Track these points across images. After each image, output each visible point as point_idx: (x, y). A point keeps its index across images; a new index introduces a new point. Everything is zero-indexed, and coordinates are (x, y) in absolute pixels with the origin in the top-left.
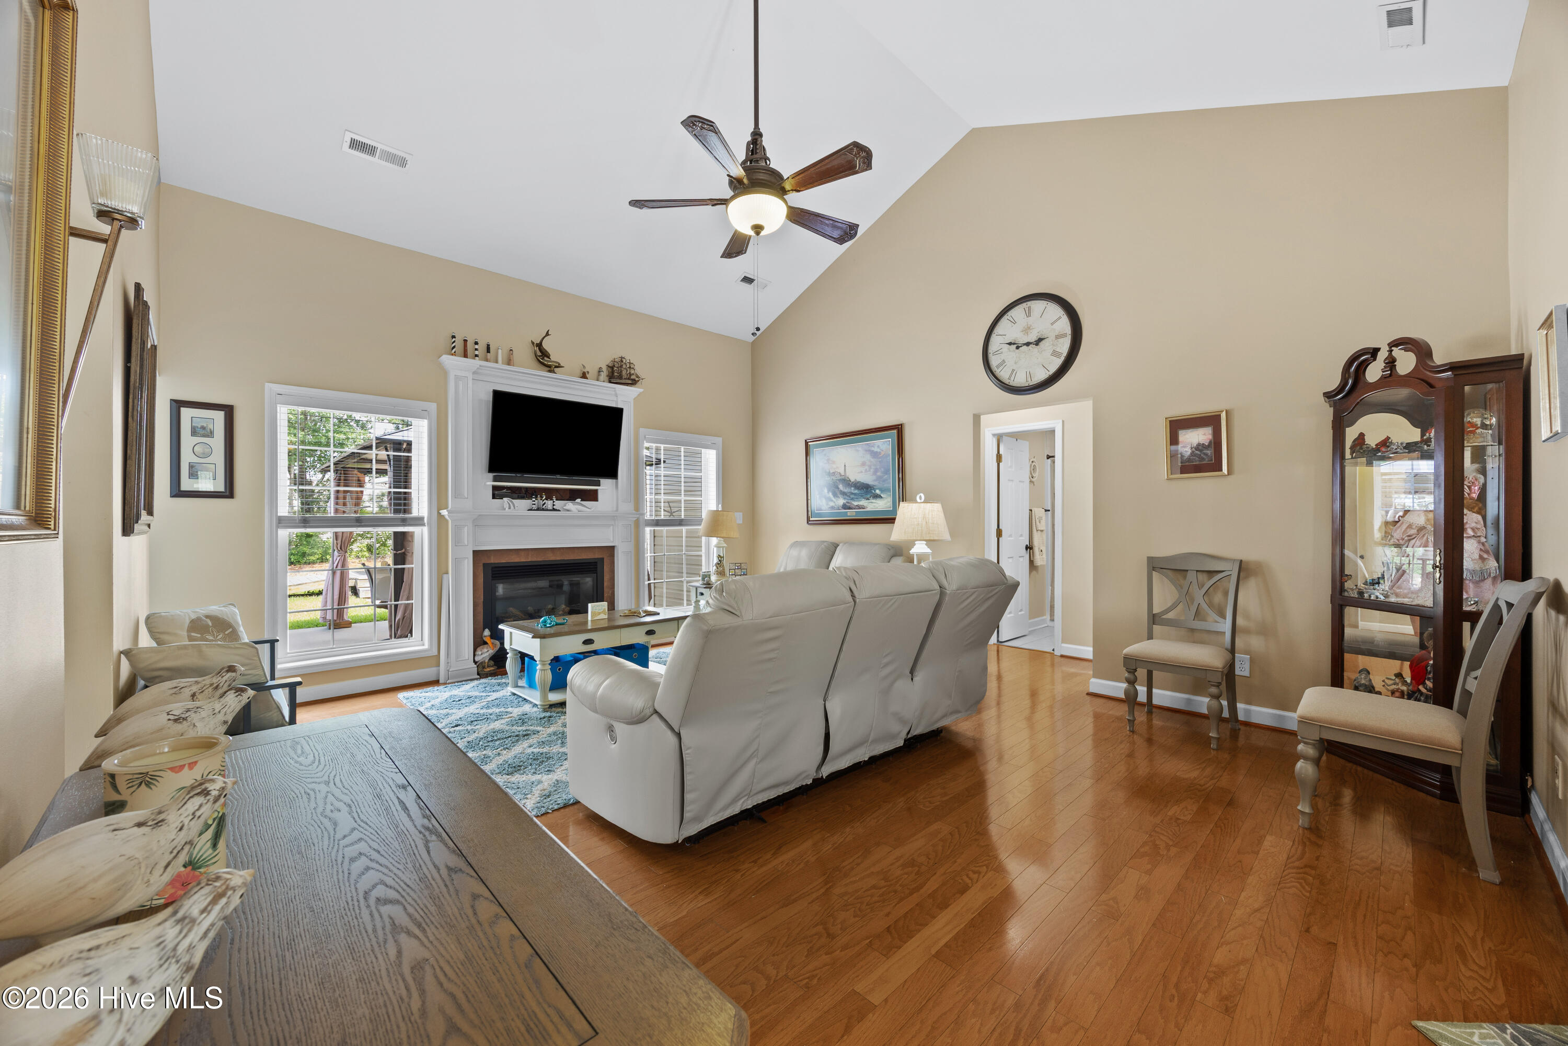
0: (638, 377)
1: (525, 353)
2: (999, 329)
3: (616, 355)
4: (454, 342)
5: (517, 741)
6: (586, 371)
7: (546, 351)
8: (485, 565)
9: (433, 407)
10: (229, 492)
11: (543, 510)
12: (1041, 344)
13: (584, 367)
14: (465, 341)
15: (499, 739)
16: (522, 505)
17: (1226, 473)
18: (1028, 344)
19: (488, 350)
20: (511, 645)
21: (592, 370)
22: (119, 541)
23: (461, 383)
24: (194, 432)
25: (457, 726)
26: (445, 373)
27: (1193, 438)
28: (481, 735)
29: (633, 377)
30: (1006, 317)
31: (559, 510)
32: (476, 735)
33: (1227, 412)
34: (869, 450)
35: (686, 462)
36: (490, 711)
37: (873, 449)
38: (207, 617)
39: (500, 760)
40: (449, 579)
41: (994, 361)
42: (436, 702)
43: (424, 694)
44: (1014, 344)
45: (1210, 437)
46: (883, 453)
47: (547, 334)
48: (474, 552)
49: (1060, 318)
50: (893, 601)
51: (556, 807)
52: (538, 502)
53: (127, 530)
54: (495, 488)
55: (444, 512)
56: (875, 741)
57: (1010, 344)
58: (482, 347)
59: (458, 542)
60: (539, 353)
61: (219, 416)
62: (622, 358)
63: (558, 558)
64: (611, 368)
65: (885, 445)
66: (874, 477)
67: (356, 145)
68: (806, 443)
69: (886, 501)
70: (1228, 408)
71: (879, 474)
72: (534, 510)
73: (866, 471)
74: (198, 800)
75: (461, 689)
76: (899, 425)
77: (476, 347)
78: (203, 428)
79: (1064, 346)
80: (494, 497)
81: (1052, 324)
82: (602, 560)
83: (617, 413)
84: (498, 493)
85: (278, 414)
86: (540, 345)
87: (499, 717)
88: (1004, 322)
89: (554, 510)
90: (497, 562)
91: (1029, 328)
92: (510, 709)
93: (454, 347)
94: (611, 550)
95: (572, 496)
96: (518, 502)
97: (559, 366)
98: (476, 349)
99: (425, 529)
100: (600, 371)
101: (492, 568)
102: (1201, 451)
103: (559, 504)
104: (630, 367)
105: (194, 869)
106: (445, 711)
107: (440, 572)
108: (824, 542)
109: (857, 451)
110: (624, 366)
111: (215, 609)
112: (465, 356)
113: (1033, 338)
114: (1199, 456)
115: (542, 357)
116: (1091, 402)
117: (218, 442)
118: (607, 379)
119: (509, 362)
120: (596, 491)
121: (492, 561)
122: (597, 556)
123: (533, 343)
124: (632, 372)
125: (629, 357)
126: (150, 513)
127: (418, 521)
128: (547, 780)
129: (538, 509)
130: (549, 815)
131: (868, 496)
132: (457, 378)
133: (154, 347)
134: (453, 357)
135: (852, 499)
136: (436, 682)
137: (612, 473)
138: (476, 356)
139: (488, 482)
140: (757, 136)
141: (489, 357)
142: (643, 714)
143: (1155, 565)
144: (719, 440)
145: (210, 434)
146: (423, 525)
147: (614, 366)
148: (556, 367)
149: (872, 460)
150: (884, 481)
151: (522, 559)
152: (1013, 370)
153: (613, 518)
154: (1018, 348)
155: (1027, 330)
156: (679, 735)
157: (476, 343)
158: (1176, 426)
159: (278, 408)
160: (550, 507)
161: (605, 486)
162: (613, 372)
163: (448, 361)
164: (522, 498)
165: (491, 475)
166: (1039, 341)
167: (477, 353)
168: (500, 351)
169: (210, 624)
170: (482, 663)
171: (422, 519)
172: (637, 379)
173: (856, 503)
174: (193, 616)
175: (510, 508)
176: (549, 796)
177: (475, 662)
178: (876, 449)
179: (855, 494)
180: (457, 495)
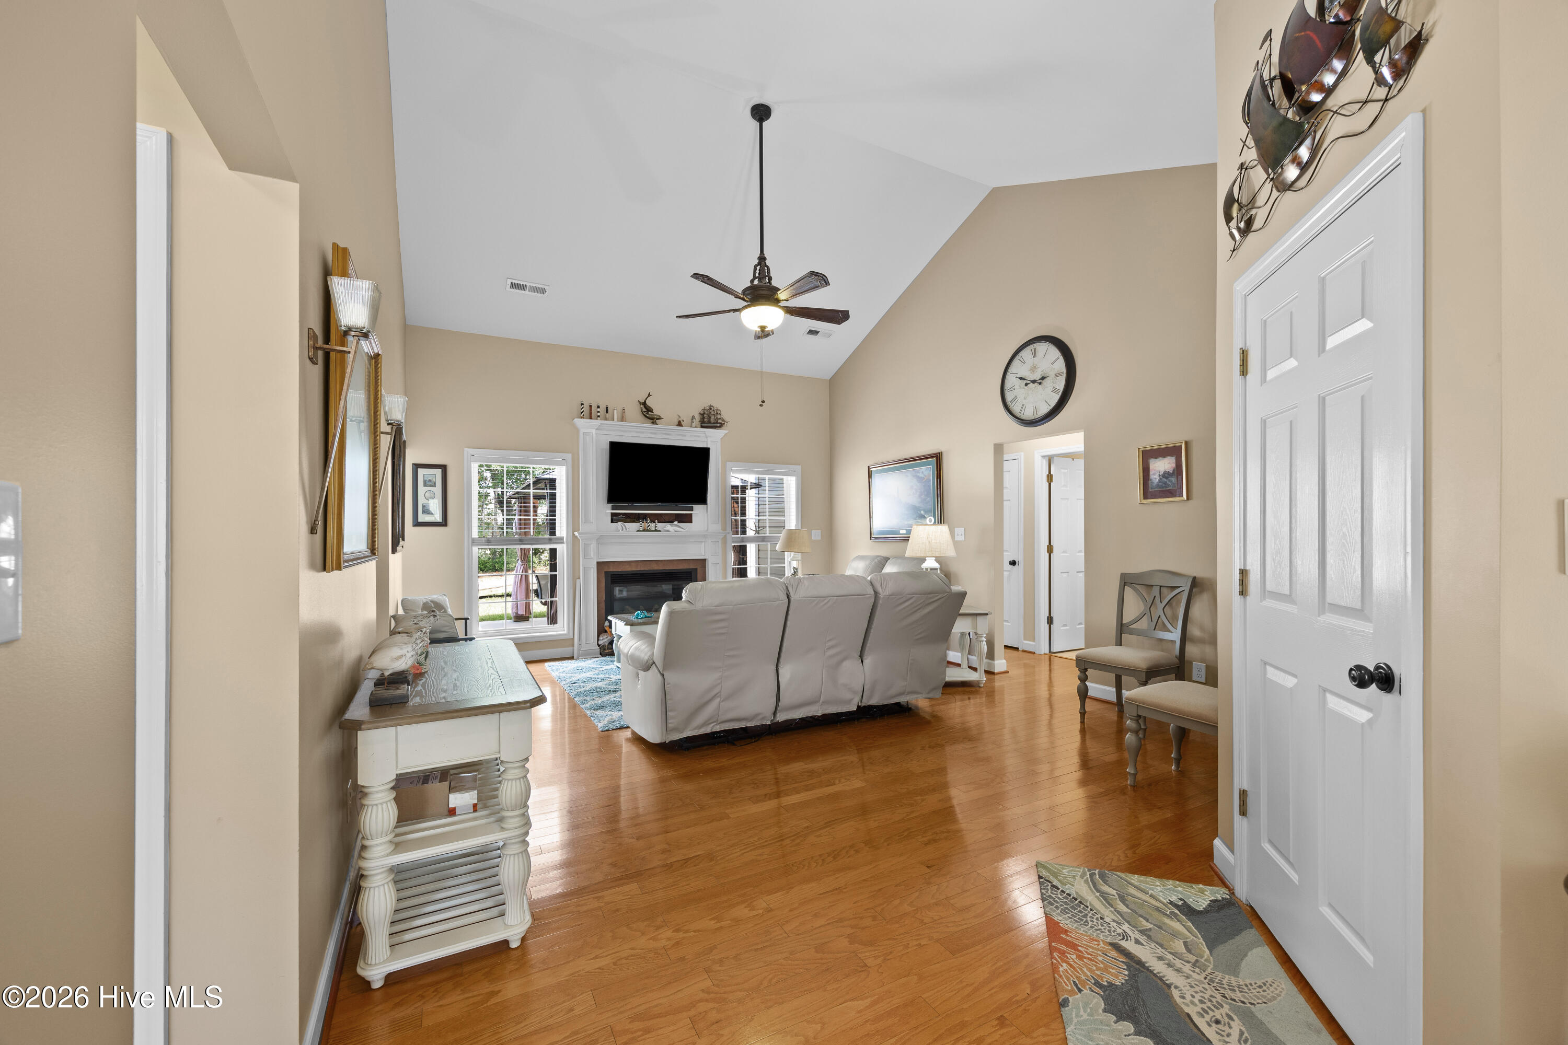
0: (724, 421)
1: (634, 411)
2: (1012, 369)
3: (706, 405)
4: (583, 408)
5: (608, 694)
6: (680, 420)
7: (650, 407)
8: (606, 573)
9: (569, 456)
10: (444, 523)
11: (648, 531)
12: (1044, 382)
13: (679, 416)
14: (591, 406)
15: (597, 692)
16: (633, 527)
17: (1185, 498)
18: (1034, 382)
19: (607, 412)
20: (616, 631)
21: (686, 419)
22: (391, 555)
23: (588, 437)
24: (425, 485)
25: (574, 683)
26: (577, 431)
27: (1161, 466)
28: (587, 689)
29: (719, 421)
30: (1017, 357)
31: (660, 531)
32: (584, 689)
33: (1186, 443)
34: (916, 476)
35: (770, 488)
36: (598, 676)
37: (918, 474)
38: (432, 601)
39: (593, 702)
40: (580, 582)
41: (1009, 397)
42: (567, 669)
43: (561, 664)
44: (1024, 379)
45: (1174, 465)
46: (926, 478)
47: (649, 395)
48: (597, 562)
49: (1058, 358)
50: (826, 601)
51: (615, 728)
52: (644, 525)
53: (394, 551)
54: (613, 515)
55: (576, 534)
56: (825, 703)
57: (1021, 378)
58: (602, 409)
59: (586, 556)
60: (644, 410)
61: (438, 472)
62: (711, 406)
63: (661, 568)
64: (702, 415)
65: (930, 473)
66: (919, 500)
67: (514, 286)
68: (869, 469)
70: (1187, 440)
71: (923, 497)
72: (641, 531)
73: (914, 494)
74: (420, 632)
75: (585, 663)
76: (937, 454)
77: (599, 410)
78: (430, 481)
79: (1061, 384)
80: (612, 522)
81: (1052, 364)
82: (696, 569)
83: (705, 452)
84: (614, 518)
85: (472, 469)
86: (644, 404)
87: (603, 680)
88: (1016, 362)
89: (656, 530)
90: (615, 570)
91: (1035, 367)
92: (612, 676)
93: (583, 412)
94: (703, 562)
95: (670, 519)
96: (628, 525)
97: (660, 418)
98: (598, 412)
99: (565, 545)
100: (693, 418)
101: (611, 575)
102: (1167, 478)
103: (660, 526)
104: (717, 414)
105: (420, 665)
106: (571, 675)
107: (575, 577)
108: (878, 556)
109: (907, 476)
110: (712, 413)
111: (435, 597)
112: (591, 418)
113: (1037, 376)
114: (1165, 483)
115: (647, 412)
116: (1083, 433)
117: (438, 489)
118: (699, 424)
119: (622, 419)
120: (691, 514)
121: (611, 570)
122: (692, 566)
123: (640, 403)
124: (719, 416)
125: (716, 405)
126: (403, 540)
127: (560, 540)
128: (616, 715)
129: (644, 530)
130: (610, 732)
131: (916, 516)
132: (585, 434)
133: (405, 441)
134: (582, 420)
136: (572, 658)
137: (702, 500)
138: (599, 416)
139: (608, 510)
140: (762, 259)
141: (607, 417)
142: (648, 664)
143: (1127, 581)
144: (798, 468)
145: (434, 485)
146: (563, 543)
147: (705, 413)
148: (658, 419)
149: (918, 484)
150: (927, 503)
151: (633, 568)
152: (1023, 405)
153: (704, 536)
154: (1027, 384)
155: (1033, 369)
156: (663, 675)
157: (598, 407)
158: (1148, 455)
159: (472, 465)
160: (653, 528)
161: (698, 511)
162: (704, 418)
163: (579, 422)
164: (634, 522)
165: (610, 505)
166: (1042, 379)
167: (599, 414)
168: (615, 411)
169: (433, 606)
170: (603, 646)
171: (562, 538)
172: (723, 423)
174: (425, 601)
175: (622, 530)
176: (613, 722)
177: (599, 645)
178: (921, 475)
179: (905, 515)
180: (585, 522)
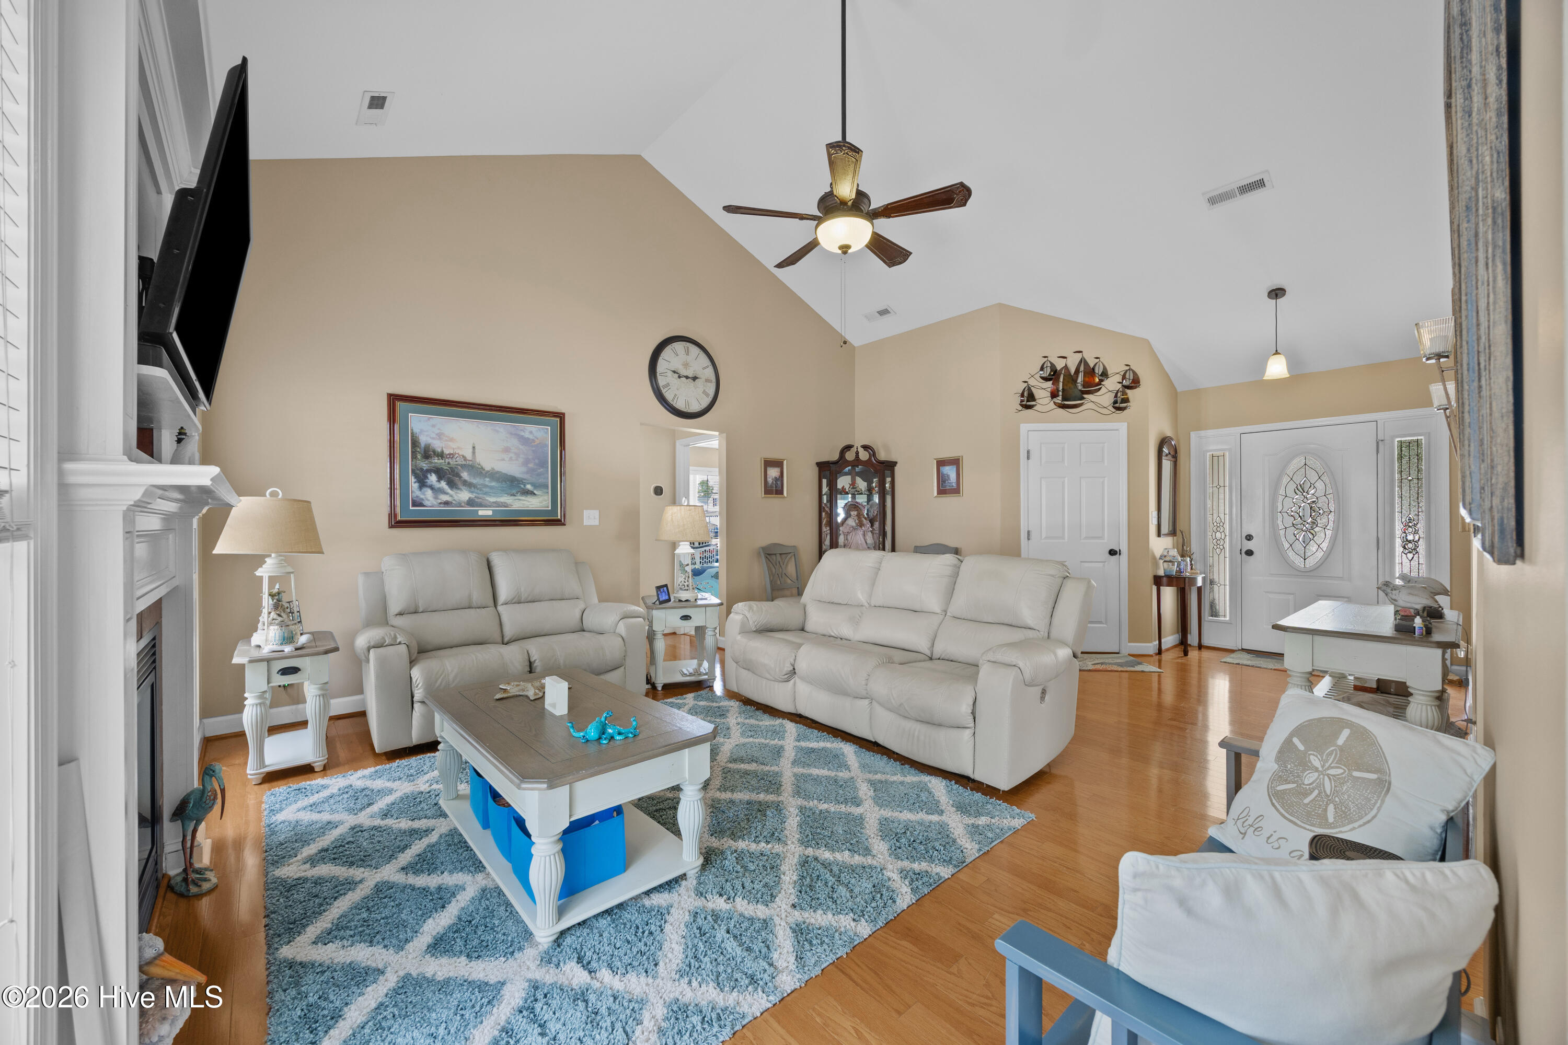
2: (663, 355)
12: (696, 381)
18: (687, 377)
30: (669, 346)
33: (788, 460)
34: (516, 434)
37: (522, 434)
41: (659, 380)
46: (537, 442)
49: (706, 366)
57: (674, 372)
65: (541, 433)
66: (524, 469)
68: (392, 401)
69: (541, 499)
70: (789, 457)
71: (531, 465)
73: (511, 459)
76: (560, 414)
79: (709, 391)
81: (701, 368)
88: (667, 350)
91: (686, 365)
109: (497, 431)
113: (690, 374)
131: (514, 491)
135: (486, 493)
143: (766, 552)
149: (521, 447)
150: (539, 475)
152: (676, 395)
154: (679, 377)
155: (684, 365)
166: (695, 378)
173: (492, 499)
178: (527, 435)
179: (491, 488)
